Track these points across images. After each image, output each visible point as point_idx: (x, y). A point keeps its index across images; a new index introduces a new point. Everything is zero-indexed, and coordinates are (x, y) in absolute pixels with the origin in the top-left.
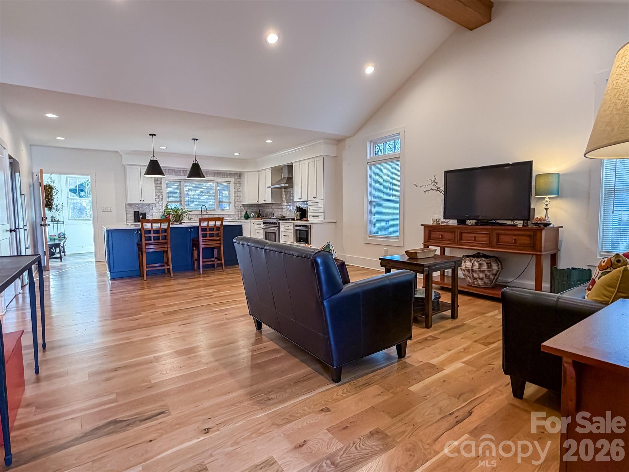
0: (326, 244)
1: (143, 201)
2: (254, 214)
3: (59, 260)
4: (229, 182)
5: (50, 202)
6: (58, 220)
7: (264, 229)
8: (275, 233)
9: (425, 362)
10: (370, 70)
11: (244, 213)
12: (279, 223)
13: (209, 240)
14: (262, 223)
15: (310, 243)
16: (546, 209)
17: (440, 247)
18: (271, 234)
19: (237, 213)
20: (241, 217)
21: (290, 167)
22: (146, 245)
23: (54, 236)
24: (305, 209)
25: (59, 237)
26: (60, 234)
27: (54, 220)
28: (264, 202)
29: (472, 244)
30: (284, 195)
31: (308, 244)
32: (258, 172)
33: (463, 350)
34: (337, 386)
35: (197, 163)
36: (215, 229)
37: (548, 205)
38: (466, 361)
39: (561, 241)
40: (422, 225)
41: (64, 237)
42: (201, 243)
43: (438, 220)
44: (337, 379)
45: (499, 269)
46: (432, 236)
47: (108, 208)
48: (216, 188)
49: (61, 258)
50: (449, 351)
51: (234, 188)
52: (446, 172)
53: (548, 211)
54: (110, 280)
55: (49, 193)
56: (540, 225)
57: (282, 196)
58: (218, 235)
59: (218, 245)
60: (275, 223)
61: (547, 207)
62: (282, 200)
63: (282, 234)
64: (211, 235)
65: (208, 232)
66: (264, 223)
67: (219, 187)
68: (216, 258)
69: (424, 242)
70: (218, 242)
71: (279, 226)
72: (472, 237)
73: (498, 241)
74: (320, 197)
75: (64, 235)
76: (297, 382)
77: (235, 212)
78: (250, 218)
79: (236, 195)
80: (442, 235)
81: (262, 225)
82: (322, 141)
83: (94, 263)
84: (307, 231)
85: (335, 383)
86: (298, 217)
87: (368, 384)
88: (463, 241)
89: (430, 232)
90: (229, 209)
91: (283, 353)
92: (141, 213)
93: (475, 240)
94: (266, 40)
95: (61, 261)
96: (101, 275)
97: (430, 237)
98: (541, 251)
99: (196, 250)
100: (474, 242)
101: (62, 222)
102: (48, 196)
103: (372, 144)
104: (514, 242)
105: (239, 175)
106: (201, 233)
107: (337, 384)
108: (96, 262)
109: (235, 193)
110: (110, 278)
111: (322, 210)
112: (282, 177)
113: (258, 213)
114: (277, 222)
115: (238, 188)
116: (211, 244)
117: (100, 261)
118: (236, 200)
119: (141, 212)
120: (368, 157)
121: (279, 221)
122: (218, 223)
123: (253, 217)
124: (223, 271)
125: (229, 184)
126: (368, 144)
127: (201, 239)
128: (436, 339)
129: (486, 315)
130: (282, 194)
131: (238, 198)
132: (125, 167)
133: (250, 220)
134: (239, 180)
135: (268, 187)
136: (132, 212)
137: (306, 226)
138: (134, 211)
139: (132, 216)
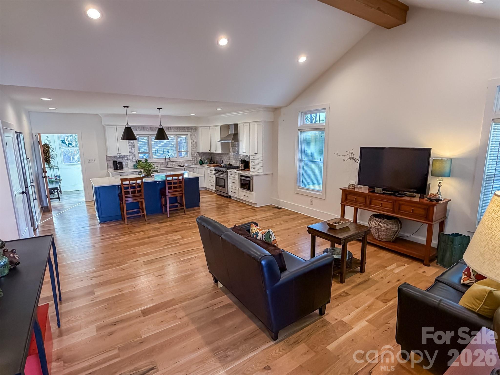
0: (268, 231)
1: (120, 153)
2: (207, 161)
3: (58, 200)
4: (187, 135)
5: (48, 159)
6: (54, 166)
7: (215, 175)
8: (224, 179)
9: (339, 319)
10: (302, 59)
11: (199, 159)
12: (227, 171)
13: (174, 192)
14: (214, 169)
15: (252, 190)
16: (439, 186)
17: (354, 208)
18: (221, 179)
19: (193, 159)
20: (197, 162)
21: (236, 126)
22: (125, 198)
23: (52, 178)
24: (248, 161)
25: (55, 179)
26: (56, 177)
27: (51, 166)
28: (215, 152)
29: (379, 209)
30: (231, 147)
31: (251, 191)
32: (210, 127)
33: (367, 308)
34: (276, 344)
35: (162, 128)
36: (178, 183)
37: (441, 183)
38: (370, 319)
39: (449, 210)
40: (340, 189)
41: (60, 179)
42: (167, 194)
43: (353, 185)
44: (275, 338)
45: (399, 228)
46: (348, 198)
47: (93, 159)
48: (177, 140)
49: (59, 198)
50: (357, 308)
51: (191, 140)
52: (362, 148)
53: (441, 187)
54: (99, 223)
55: (47, 151)
56: (433, 200)
57: (229, 148)
58: (180, 187)
59: (181, 195)
60: (224, 171)
61: (440, 185)
62: (229, 151)
63: (230, 181)
64: (175, 187)
65: (173, 185)
66: (215, 170)
67: (179, 139)
68: (179, 203)
69: (342, 202)
70: (181, 192)
71: (227, 174)
72: (379, 203)
73: (399, 209)
74: (260, 153)
75: (59, 177)
76: (246, 339)
77: (192, 159)
78: (204, 164)
79: (193, 145)
80: (356, 199)
81: (214, 172)
82: (262, 109)
83: (85, 203)
84: (249, 181)
85: (273, 341)
86: (243, 168)
87: (297, 342)
88: (372, 205)
89: (346, 195)
90: (187, 156)
91: (235, 309)
92: (119, 163)
93: (382, 206)
94: (218, 43)
95: (59, 201)
96: (92, 218)
97: (346, 199)
98: (432, 222)
99: (163, 198)
100: (381, 207)
101: (57, 168)
102: (46, 154)
103: (303, 114)
104: (411, 211)
105: (195, 129)
106: (167, 186)
107: (275, 342)
108: (86, 202)
109: (191, 144)
110: (99, 222)
111: (261, 164)
112: (229, 133)
113: (210, 159)
114: (225, 171)
115: (194, 139)
116: (175, 194)
117: (89, 201)
118: (193, 149)
119: (118, 161)
120: (299, 125)
121: (227, 170)
122: (180, 177)
123: (206, 164)
124: (185, 214)
125: (187, 136)
126: (300, 114)
127: (167, 191)
128: (348, 295)
129: (387, 269)
130: (229, 146)
131: (194, 147)
132: (104, 127)
133: (204, 165)
134: (195, 133)
135: (218, 141)
136: (112, 162)
137: (249, 177)
138: (113, 162)
139: (112, 165)
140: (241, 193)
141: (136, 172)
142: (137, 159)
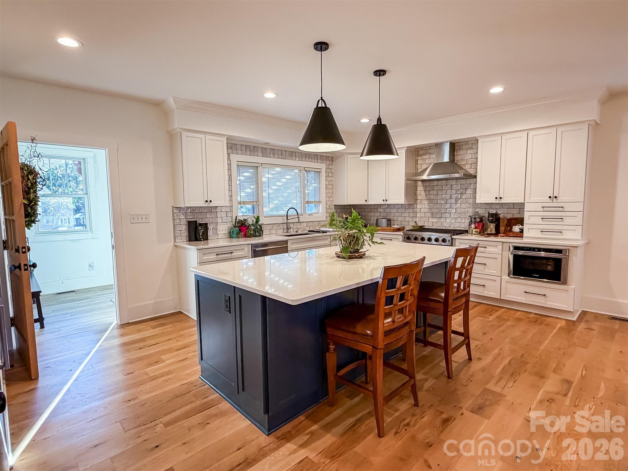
4: (319, 170)
5: (32, 207)
12: (454, 239)
15: (565, 282)
19: (329, 218)
35: (383, 122)
47: (142, 216)
51: (326, 180)
74: (573, 197)
77: (327, 217)
79: (328, 191)
84: (559, 259)
92: (200, 224)
109: (326, 188)
111: (576, 221)
115: (330, 179)
117: (131, 323)
118: (328, 199)
119: (199, 221)
131: (330, 195)
134: (331, 167)
136: (184, 222)
137: (559, 251)
138: (188, 221)
139: (184, 228)
140: (510, 286)
141: (248, 244)
142: (236, 217)
